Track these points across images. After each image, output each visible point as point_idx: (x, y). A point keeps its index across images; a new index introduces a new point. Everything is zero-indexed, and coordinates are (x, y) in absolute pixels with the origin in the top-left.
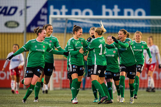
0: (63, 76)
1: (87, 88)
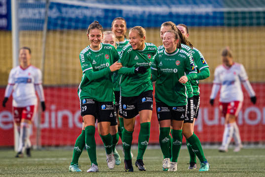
0: (43, 122)
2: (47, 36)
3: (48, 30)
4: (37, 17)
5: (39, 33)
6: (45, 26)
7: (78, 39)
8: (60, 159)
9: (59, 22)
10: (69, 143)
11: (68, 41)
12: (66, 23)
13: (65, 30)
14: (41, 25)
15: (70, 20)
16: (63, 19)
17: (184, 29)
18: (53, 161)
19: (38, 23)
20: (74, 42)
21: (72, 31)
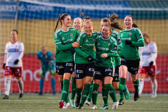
1: (46, 93)
2: (17, 23)
3: (18, 19)
4: (11, 10)
5: (12, 20)
6: (16, 16)
7: (37, 25)
8: (24, 100)
9: (25, 14)
10: (30, 90)
11: (31, 26)
12: (30, 15)
13: (29, 19)
14: (13, 16)
15: (32, 13)
16: (28, 12)
17: (131, 18)
18: (20, 102)
19: (11, 14)
20: (35, 27)
21: (33, 20)
